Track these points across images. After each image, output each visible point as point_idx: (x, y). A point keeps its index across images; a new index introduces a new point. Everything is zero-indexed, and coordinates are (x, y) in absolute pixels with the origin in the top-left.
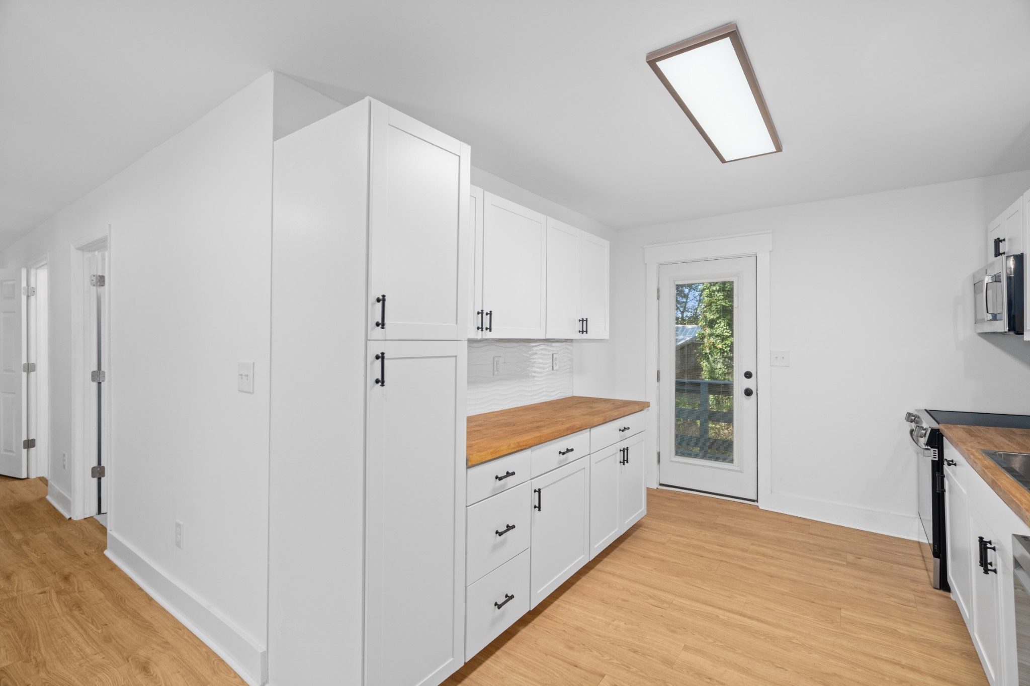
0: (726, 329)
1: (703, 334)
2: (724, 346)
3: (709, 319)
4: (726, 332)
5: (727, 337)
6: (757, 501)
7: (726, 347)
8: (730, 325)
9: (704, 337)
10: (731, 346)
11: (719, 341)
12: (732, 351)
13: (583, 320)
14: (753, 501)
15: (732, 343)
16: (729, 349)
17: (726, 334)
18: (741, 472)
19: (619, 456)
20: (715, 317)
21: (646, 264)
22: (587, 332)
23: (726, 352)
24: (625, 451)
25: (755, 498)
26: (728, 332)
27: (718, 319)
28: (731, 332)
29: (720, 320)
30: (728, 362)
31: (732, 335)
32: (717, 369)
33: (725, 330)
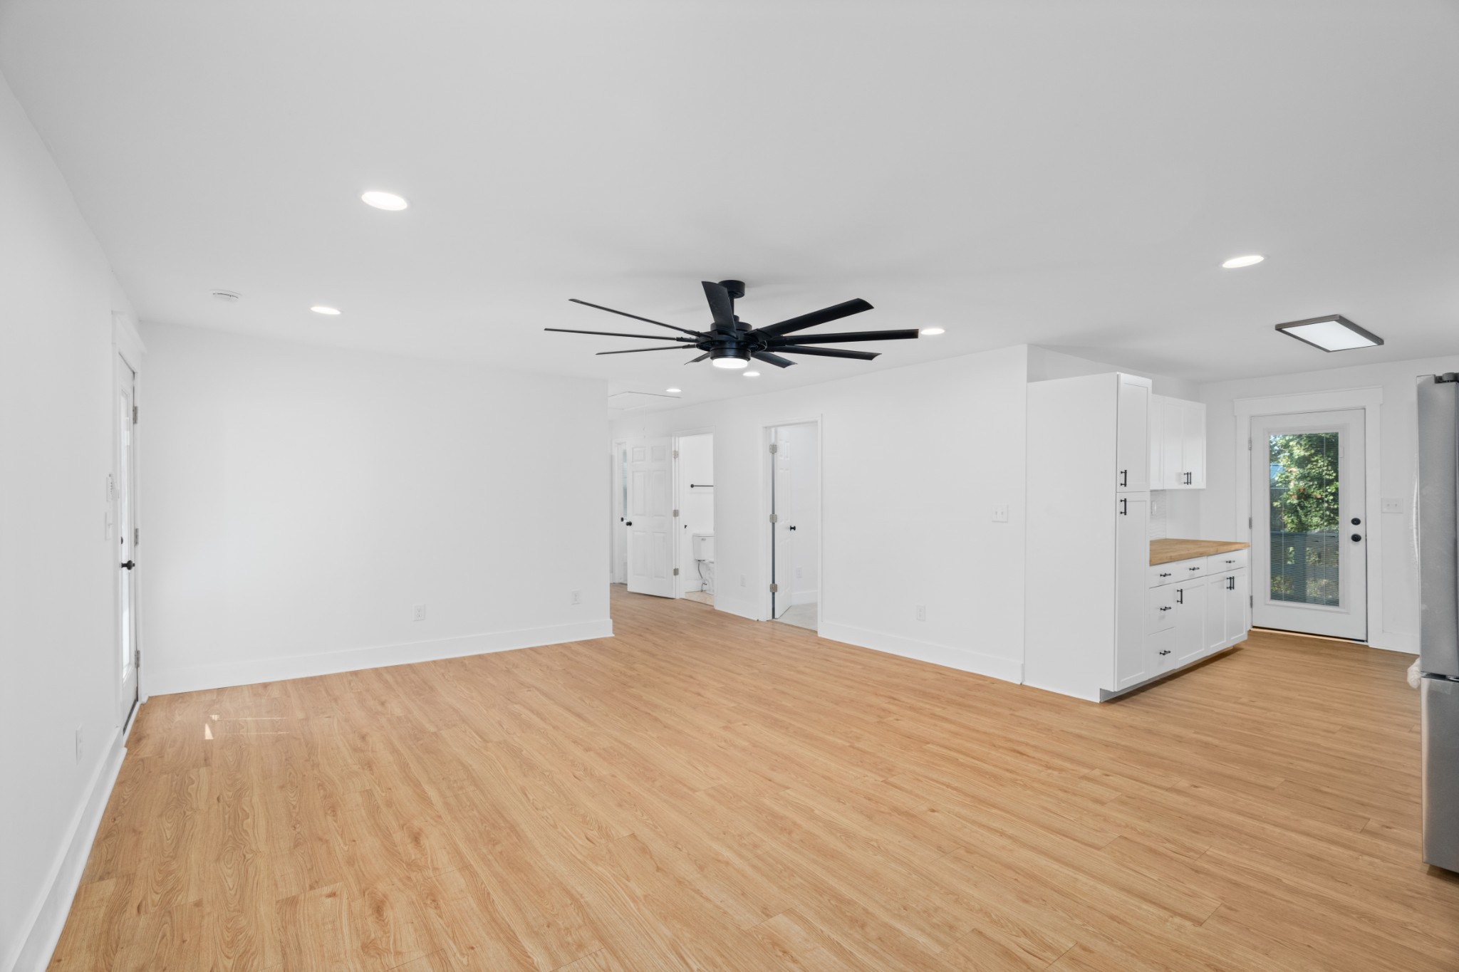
0: (1327, 470)
1: (1287, 477)
2: (1324, 494)
3: (1297, 457)
4: (1326, 474)
5: (1330, 482)
6: (1367, 641)
7: (1326, 496)
8: (1334, 464)
9: (1289, 482)
10: (1335, 494)
11: (1314, 487)
12: (1336, 500)
13: (1188, 474)
14: (1363, 641)
15: (1337, 489)
16: (1331, 497)
17: (1328, 477)
18: (1347, 613)
19: (1227, 583)
20: (1307, 454)
21: (1236, 417)
22: (1190, 483)
23: (1327, 502)
24: (1232, 579)
25: (1364, 638)
26: (1330, 475)
27: (1312, 455)
28: (1334, 475)
29: (1316, 458)
30: (1330, 516)
31: (1336, 479)
32: (1311, 526)
33: (1325, 472)
